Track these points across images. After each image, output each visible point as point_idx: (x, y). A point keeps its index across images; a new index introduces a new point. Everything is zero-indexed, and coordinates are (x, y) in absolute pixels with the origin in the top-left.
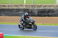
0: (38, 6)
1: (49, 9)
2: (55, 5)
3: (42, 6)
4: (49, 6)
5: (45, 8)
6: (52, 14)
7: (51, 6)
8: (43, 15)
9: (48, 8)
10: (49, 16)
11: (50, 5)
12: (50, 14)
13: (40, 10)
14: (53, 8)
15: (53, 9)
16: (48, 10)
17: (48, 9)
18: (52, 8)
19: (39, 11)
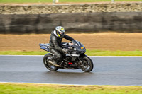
0: (12, 7)
1: (39, 16)
2: (54, 4)
3: (22, 8)
4: (39, 7)
5: (28, 12)
6: (45, 28)
7: (43, 7)
8: (24, 29)
9: (35, 12)
10: (37, 31)
11: (40, 4)
12: (40, 26)
13: (16, 18)
14: (48, 12)
15: (49, 14)
16: (36, 17)
17: (35, 15)
18: (45, 12)
19: (13, 19)
